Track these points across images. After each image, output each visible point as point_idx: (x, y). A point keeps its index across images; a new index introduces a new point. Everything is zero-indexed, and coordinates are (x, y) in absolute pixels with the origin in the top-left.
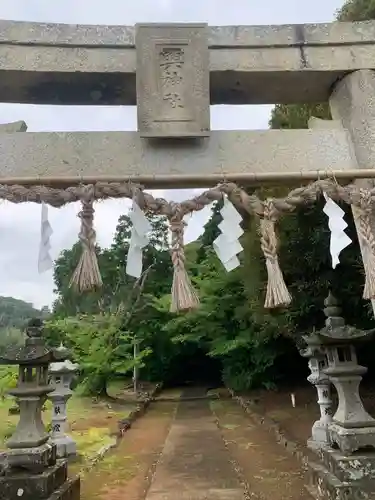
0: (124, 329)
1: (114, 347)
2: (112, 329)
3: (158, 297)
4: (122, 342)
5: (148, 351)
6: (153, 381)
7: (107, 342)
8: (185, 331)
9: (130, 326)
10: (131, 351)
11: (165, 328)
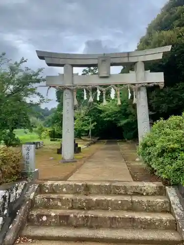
0: (87, 115)
1: (83, 121)
2: (82, 115)
3: (99, 104)
4: (86, 120)
5: (95, 123)
6: (96, 136)
7: (81, 120)
8: (109, 116)
9: (89, 114)
10: (89, 123)
11: (101, 116)
